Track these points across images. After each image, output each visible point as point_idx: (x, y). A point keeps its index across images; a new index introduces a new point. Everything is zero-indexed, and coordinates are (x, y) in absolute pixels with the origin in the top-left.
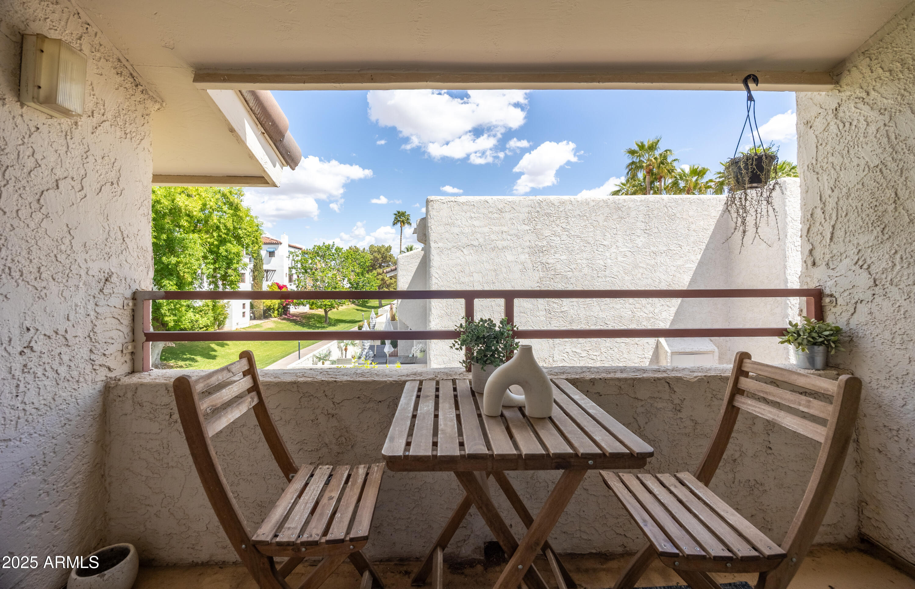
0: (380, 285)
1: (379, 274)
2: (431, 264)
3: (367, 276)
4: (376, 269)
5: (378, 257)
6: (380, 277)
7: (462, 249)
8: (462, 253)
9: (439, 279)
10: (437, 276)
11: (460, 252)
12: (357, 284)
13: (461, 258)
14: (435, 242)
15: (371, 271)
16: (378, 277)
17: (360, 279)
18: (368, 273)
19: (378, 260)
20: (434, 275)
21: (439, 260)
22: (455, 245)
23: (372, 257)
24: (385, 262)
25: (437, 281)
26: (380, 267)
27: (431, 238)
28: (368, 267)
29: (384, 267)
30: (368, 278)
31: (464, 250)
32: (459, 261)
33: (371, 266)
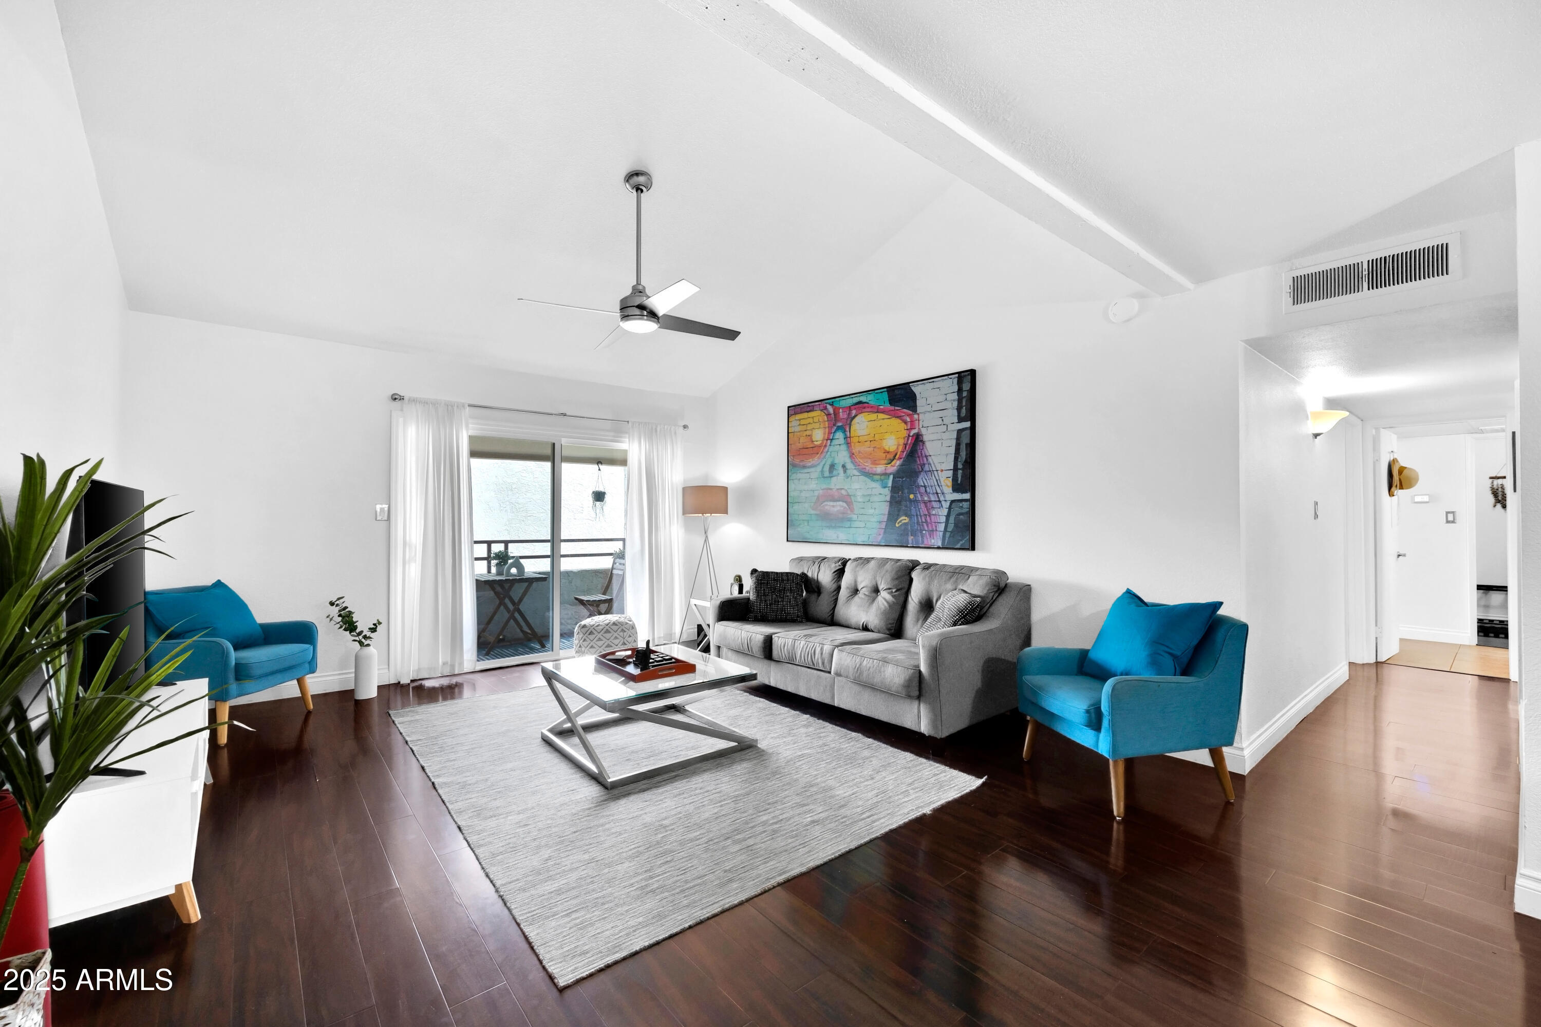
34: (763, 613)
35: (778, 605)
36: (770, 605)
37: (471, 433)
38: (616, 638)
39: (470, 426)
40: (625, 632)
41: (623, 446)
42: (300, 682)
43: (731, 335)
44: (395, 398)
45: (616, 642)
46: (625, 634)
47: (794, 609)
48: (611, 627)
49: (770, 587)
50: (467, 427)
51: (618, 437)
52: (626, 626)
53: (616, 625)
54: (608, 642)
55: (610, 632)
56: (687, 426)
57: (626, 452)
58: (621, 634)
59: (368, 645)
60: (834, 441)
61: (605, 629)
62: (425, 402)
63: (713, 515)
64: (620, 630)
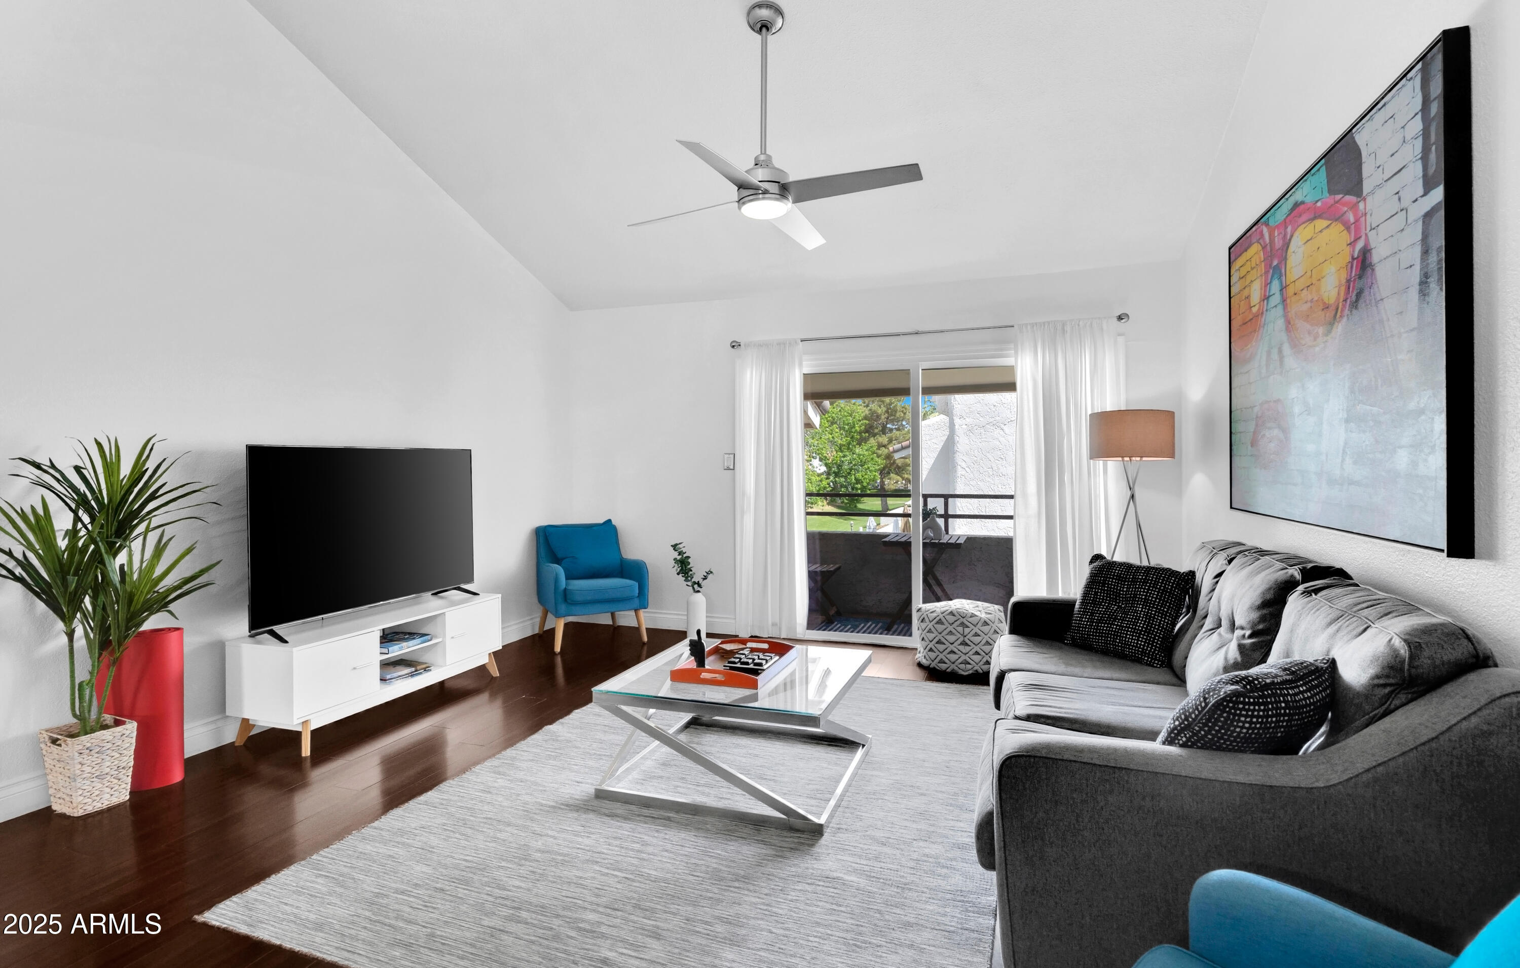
0: (884, 468)
1: (880, 446)
2: (956, 448)
3: (858, 450)
4: (874, 435)
5: (879, 411)
6: (883, 451)
7: (1002, 426)
8: (1002, 432)
9: (967, 469)
10: (964, 465)
11: (999, 430)
12: (839, 466)
13: (1002, 439)
14: (961, 417)
15: (866, 440)
16: (880, 452)
17: (844, 456)
18: (860, 444)
19: (878, 417)
20: (959, 463)
21: (967, 442)
22: (991, 420)
23: (867, 412)
24: (892, 422)
25: (964, 472)
26: (884, 431)
27: (954, 412)
28: (860, 433)
29: (891, 430)
30: (859, 455)
31: (1005, 428)
32: (998, 443)
33: (866, 431)
34: (1082, 634)
35: (1111, 624)
36: (1099, 621)
37: (807, 370)
38: (951, 633)
39: (804, 363)
40: (968, 627)
41: (1009, 361)
42: (613, 615)
43: (911, 173)
44: (734, 345)
45: (951, 638)
46: (967, 630)
47: (1139, 637)
48: (946, 617)
49: (1107, 590)
50: (801, 365)
51: (1002, 350)
52: (970, 620)
53: (954, 615)
54: (940, 637)
55: (942, 623)
56: (1127, 316)
57: (1011, 369)
58: (960, 629)
59: (698, 591)
60: (1271, 299)
61: (938, 618)
62: (760, 345)
63: (1144, 459)
64: (958, 622)
